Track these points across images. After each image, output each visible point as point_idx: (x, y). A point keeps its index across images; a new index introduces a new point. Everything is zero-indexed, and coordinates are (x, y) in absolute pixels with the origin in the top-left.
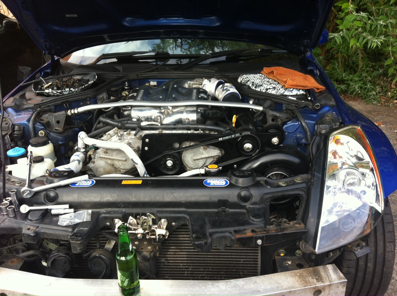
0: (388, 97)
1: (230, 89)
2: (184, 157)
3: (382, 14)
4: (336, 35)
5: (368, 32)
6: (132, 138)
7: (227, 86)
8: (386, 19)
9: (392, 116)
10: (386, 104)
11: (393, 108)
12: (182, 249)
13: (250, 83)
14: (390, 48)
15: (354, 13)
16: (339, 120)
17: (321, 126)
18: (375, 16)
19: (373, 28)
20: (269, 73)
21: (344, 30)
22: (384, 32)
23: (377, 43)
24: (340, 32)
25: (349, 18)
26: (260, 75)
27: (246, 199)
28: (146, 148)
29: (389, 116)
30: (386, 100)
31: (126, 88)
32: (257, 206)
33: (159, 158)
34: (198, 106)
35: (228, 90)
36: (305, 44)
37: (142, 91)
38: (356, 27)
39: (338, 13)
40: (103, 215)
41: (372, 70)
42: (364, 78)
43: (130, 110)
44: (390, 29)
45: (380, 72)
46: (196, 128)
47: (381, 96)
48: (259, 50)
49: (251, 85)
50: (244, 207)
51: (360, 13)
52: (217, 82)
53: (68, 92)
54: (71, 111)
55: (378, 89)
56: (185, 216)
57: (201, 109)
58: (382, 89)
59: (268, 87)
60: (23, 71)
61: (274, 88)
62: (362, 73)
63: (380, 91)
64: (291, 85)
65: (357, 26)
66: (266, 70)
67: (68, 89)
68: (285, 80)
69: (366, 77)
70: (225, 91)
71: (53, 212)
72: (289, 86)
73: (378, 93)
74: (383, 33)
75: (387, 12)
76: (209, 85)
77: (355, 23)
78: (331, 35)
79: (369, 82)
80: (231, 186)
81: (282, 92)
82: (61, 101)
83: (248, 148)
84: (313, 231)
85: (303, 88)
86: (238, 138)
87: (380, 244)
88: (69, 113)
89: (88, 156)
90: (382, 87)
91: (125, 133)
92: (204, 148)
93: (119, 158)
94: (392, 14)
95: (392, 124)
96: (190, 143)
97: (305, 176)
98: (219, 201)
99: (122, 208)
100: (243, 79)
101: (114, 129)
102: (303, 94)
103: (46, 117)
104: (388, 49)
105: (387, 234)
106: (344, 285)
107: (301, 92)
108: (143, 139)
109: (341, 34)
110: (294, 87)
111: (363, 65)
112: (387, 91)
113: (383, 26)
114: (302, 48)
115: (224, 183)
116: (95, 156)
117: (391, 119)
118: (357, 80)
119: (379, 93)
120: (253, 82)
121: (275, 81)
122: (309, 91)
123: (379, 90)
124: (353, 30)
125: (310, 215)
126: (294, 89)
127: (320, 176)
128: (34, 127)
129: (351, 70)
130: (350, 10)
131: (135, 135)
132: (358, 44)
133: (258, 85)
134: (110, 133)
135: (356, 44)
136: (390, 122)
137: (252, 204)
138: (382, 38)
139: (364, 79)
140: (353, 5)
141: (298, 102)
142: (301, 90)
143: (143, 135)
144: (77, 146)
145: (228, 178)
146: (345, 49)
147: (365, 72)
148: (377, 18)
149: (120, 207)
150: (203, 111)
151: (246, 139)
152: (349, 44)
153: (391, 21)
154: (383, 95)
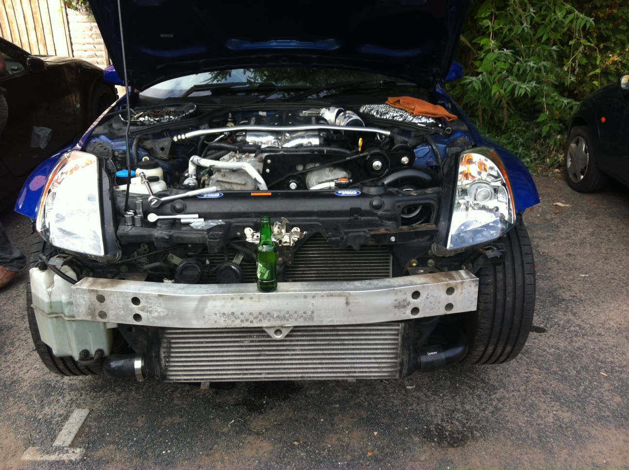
0: (547, 165)
1: (353, 116)
2: (308, 180)
3: (533, 55)
4: (474, 78)
5: (515, 76)
6: (252, 161)
7: (349, 113)
8: (537, 61)
9: (551, 187)
10: (544, 173)
11: (553, 178)
12: (311, 267)
13: (374, 112)
14: (544, 100)
15: (496, 51)
16: (471, 143)
17: (452, 148)
18: (524, 56)
19: (521, 71)
20: (394, 103)
21: (484, 73)
22: (535, 77)
23: (526, 89)
24: (478, 75)
25: (491, 56)
26: (385, 105)
27: (378, 207)
28: (268, 170)
29: (548, 187)
30: (544, 168)
31: (230, 120)
32: (389, 213)
33: (281, 181)
34: (320, 130)
35: (350, 117)
36: (435, 72)
37: (254, 119)
38: (499, 70)
39: (477, 52)
40: (235, 224)
41: (524, 129)
42: (514, 139)
43: (245, 136)
44: (544, 74)
45: (535, 132)
46: (321, 150)
47: (538, 164)
48: (381, 82)
49: (375, 114)
50: (376, 215)
51: (503, 50)
52: (337, 110)
53: (167, 120)
54: (177, 137)
55: (533, 154)
56: (318, 223)
57: (323, 133)
58: (539, 156)
59: (395, 115)
60: (39, 133)
61: (401, 116)
62: (512, 133)
63: (537, 157)
64: (420, 112)
65: (501, 69)
66: (391, 100)
67: (168, 117)
68: (413, 107)
69: (517, 139)
70: (348, 118)
71: (182, 221)
72: (417, 113)
73: (533, 160)
74: (534, 79)
75: (539, 52)
76: (329, 114)
77: (497, 64)
78: (469, 79)
79: (521, 145)
80: (363, 196)
81: (411, 119)
82: (161, 130)
83: (378, 166)
84: (444, 232)
85: (433, 116)
86: (366, 156)
87: (519, 276)
88: (175, 139)
89: (202, 181)
90: (538, 153)
91: (243, 156)
92: (329, 170)
93: (238, 182)
94: (545, 54)
95: (551, 197)
96: (315, 165)
97: (436, 189)
98: (351, 208)
99: (253, 217)
100: (366, 108)
101: (230, 154)
102: (432, 122)
103: (148, 144)
104: (541, 101)
105: (525, 265)
106: (476, 283)
107: (431, 121)
108: (264, 161)
109: (480, 78)
110: (424, 114)
111: (513, 124)
112: (544, 158)
113: (534, 69)
114: (431, 78)
115: (356, 193)
116: (209, 182)
117: (549, 190)
118: (506, 143)
119: (535, 160)
120: (378, 111)
121: (402, 109)
122: (439, 119)
123: (535, 156)
124: (496, 73)
125: (441, 219)
126: (423, 116)
127: (451, 187)
128: (137, 153)
129: (497, 131)
130: (491, 47)
131: (255, 156)
132: (502, 91)
133: (383, 113)
134: (225, 158)
135: (500, 92)
136: (548, 194)
137: (385, 211)
138: (534, 84)
139: (515, 142)
140: (495, 41)
141: (428, 129)
142: (431, 119)
143: (264, 157)
144: (188, 172)
145: (360, 190)
146: (486, 100)
147: (516, 131)
148: (527, 59)
149: (251, 217)
150: (325, 136)
151: (375, 157)
152: (491, 91)
153: (545, 63)
154: (541, 162)
